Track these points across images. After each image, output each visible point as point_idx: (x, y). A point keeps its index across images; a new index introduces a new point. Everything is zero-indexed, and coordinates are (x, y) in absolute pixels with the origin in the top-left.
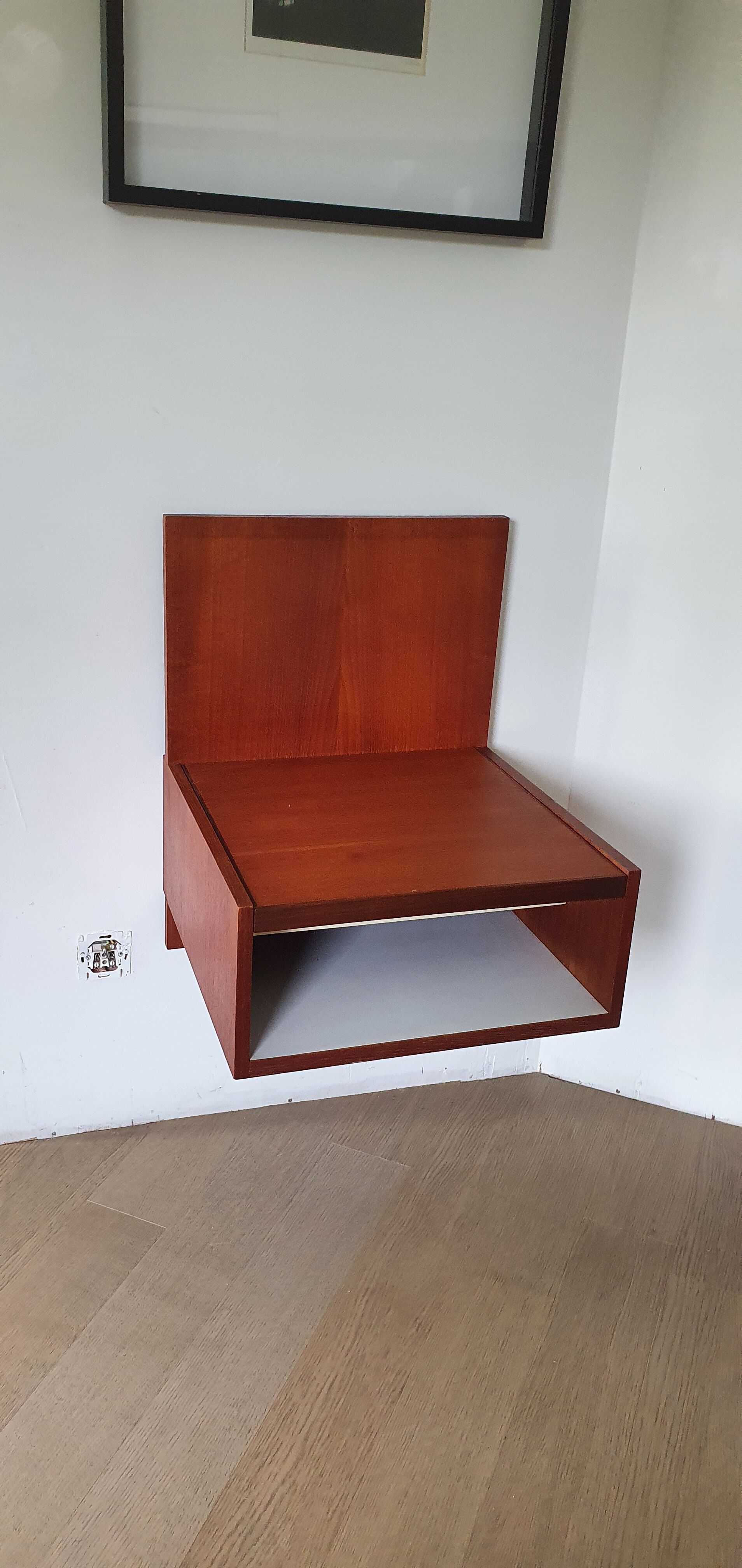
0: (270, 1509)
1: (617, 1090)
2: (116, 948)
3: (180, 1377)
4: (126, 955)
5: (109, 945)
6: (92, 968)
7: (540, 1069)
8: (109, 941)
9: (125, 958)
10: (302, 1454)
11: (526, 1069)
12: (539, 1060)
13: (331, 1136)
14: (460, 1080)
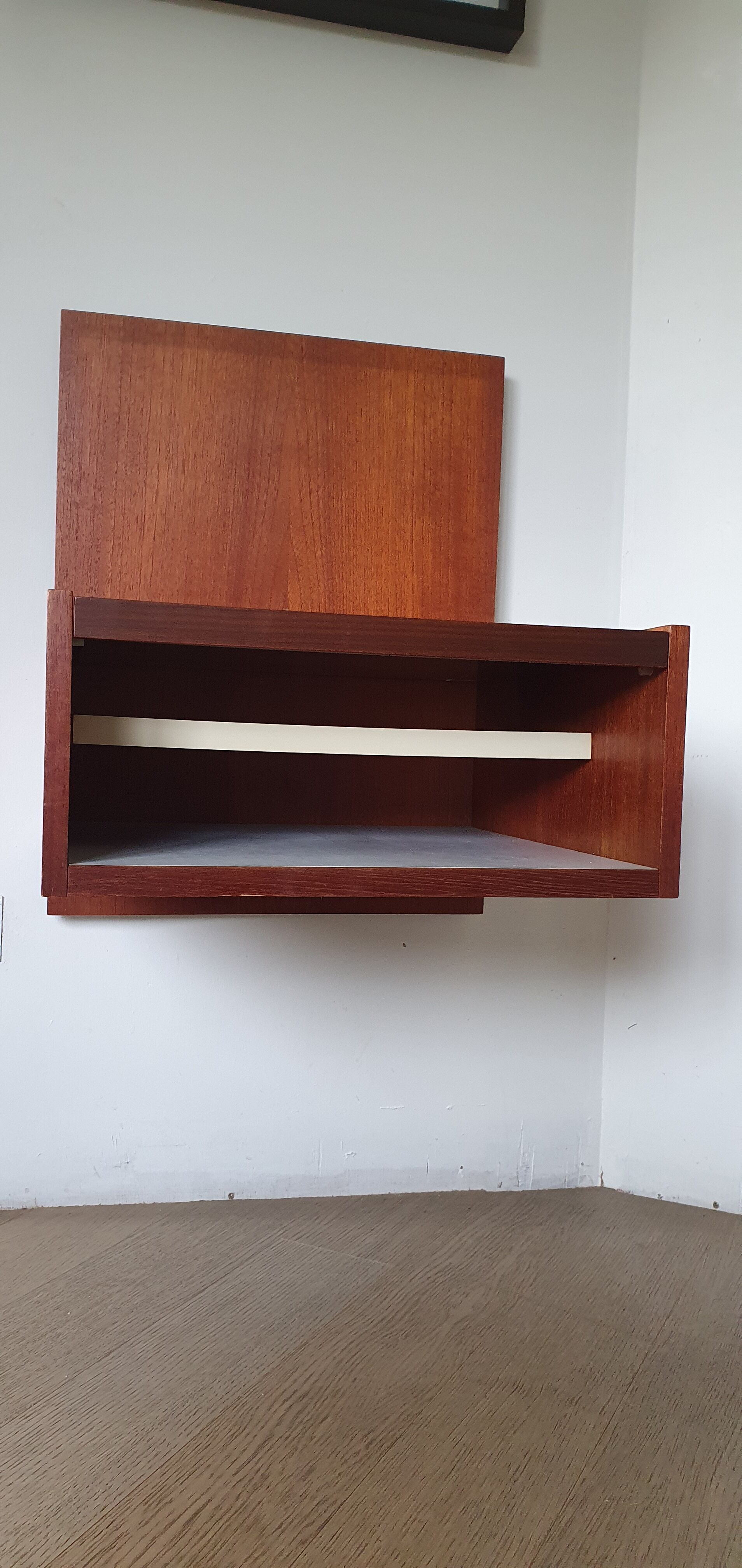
7: (602, 1181)
11: (581, 1181)
12: (600, 1169)
13: (281, 1232)
14: (484, 1189)
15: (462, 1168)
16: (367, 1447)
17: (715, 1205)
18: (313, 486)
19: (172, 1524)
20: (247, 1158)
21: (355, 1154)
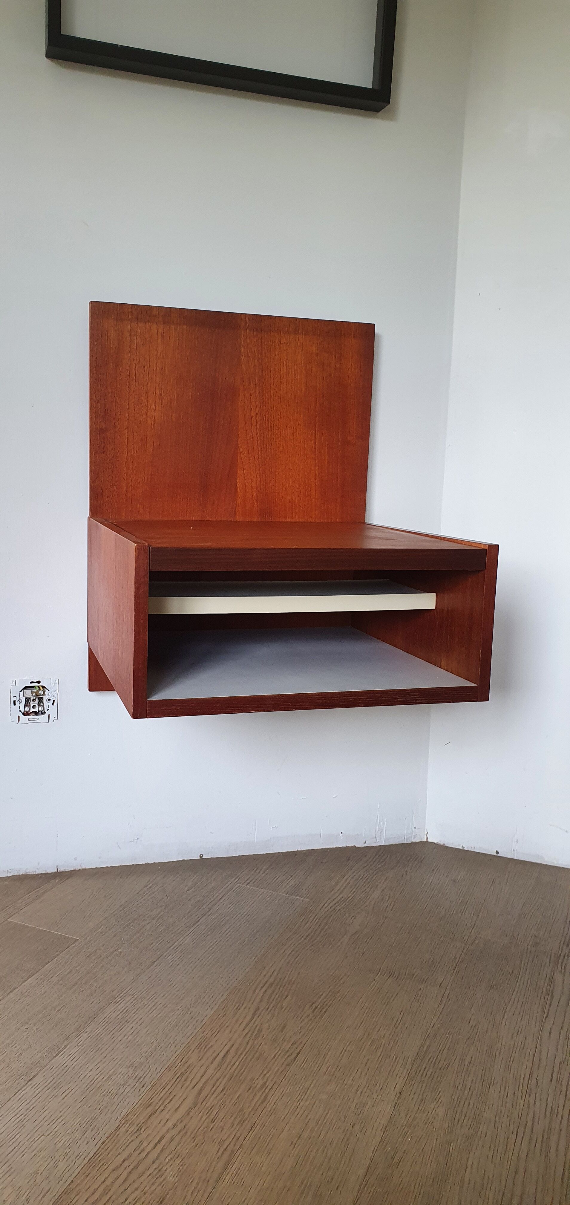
0: (159, 1147)
1: (497, 851)
2: (45, 694)
3: (79, 1045)
4: (54, 701)
5: (38, 691)
6: (23, 712)
7: (427, 838)
8: (38, 686)
9: (53, 704)
10: (195, 1104)
11: (414, 838)
12: (426, 830)
13: (237, 880)
14: (355, 845)
15: (342, 833)
16: (313, 1012)
17: (497, 852)
18: (253, 414)
19: (215, 1059)
20: (211, 833)
21: (277, 827)
